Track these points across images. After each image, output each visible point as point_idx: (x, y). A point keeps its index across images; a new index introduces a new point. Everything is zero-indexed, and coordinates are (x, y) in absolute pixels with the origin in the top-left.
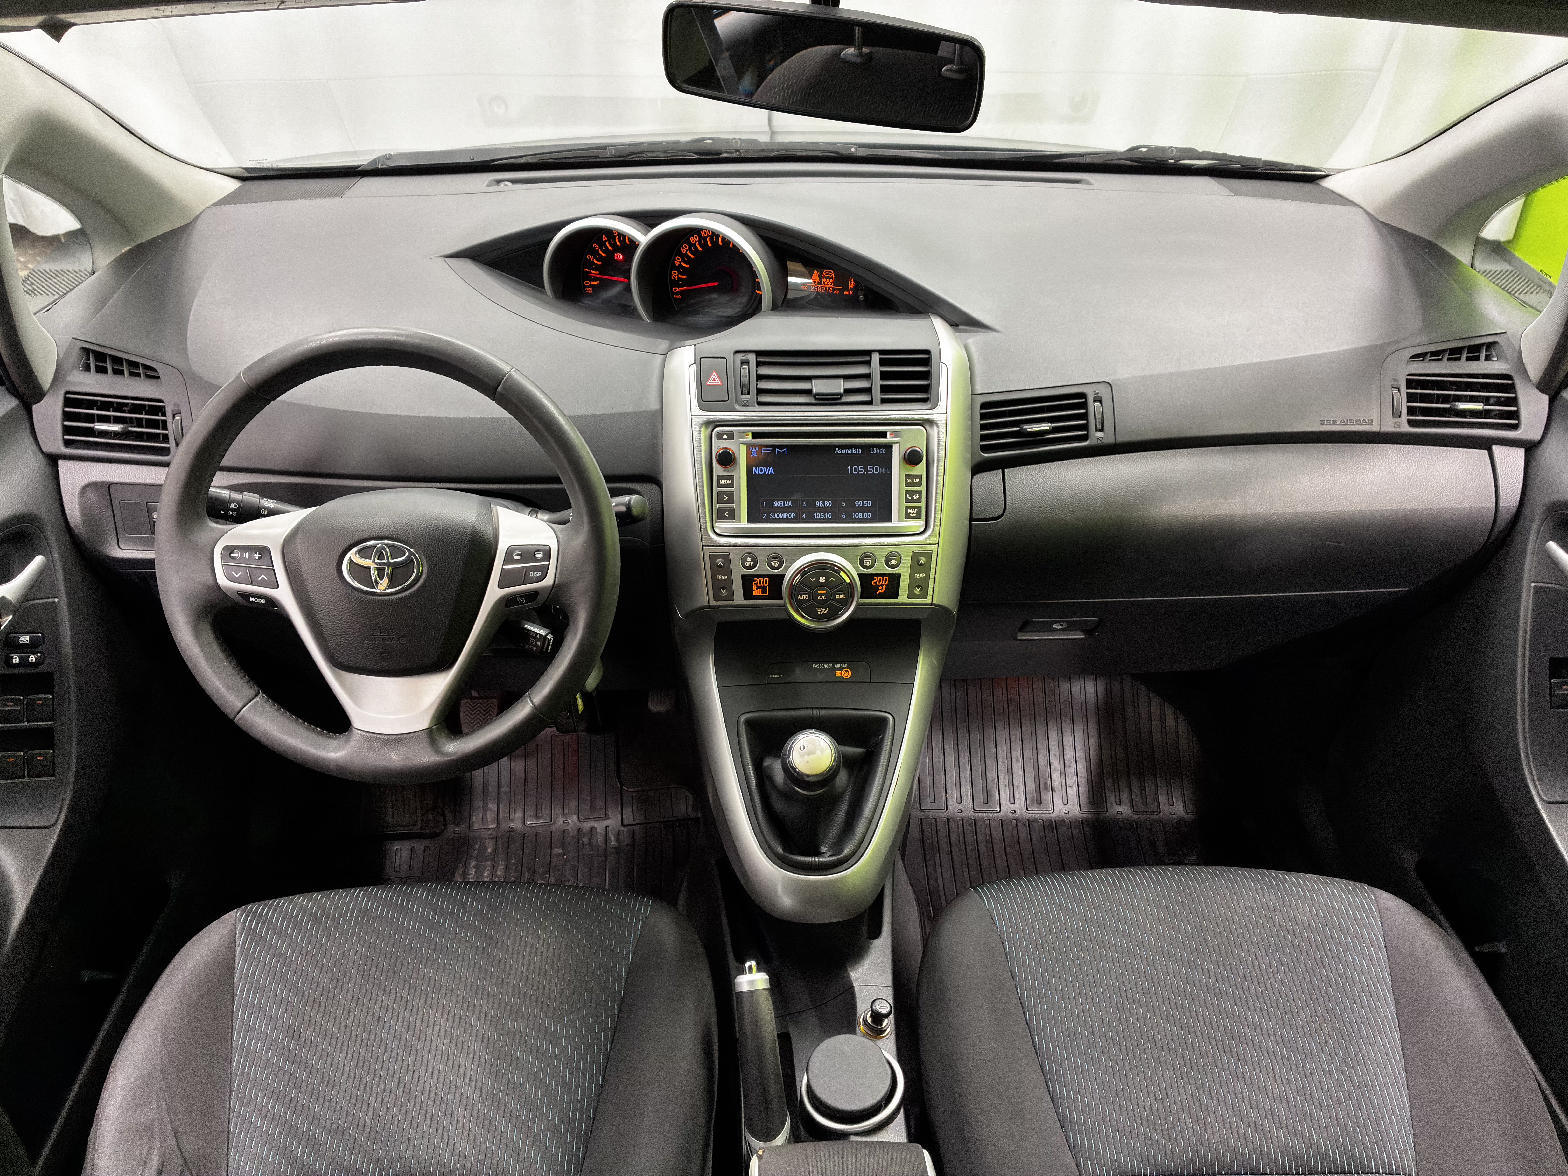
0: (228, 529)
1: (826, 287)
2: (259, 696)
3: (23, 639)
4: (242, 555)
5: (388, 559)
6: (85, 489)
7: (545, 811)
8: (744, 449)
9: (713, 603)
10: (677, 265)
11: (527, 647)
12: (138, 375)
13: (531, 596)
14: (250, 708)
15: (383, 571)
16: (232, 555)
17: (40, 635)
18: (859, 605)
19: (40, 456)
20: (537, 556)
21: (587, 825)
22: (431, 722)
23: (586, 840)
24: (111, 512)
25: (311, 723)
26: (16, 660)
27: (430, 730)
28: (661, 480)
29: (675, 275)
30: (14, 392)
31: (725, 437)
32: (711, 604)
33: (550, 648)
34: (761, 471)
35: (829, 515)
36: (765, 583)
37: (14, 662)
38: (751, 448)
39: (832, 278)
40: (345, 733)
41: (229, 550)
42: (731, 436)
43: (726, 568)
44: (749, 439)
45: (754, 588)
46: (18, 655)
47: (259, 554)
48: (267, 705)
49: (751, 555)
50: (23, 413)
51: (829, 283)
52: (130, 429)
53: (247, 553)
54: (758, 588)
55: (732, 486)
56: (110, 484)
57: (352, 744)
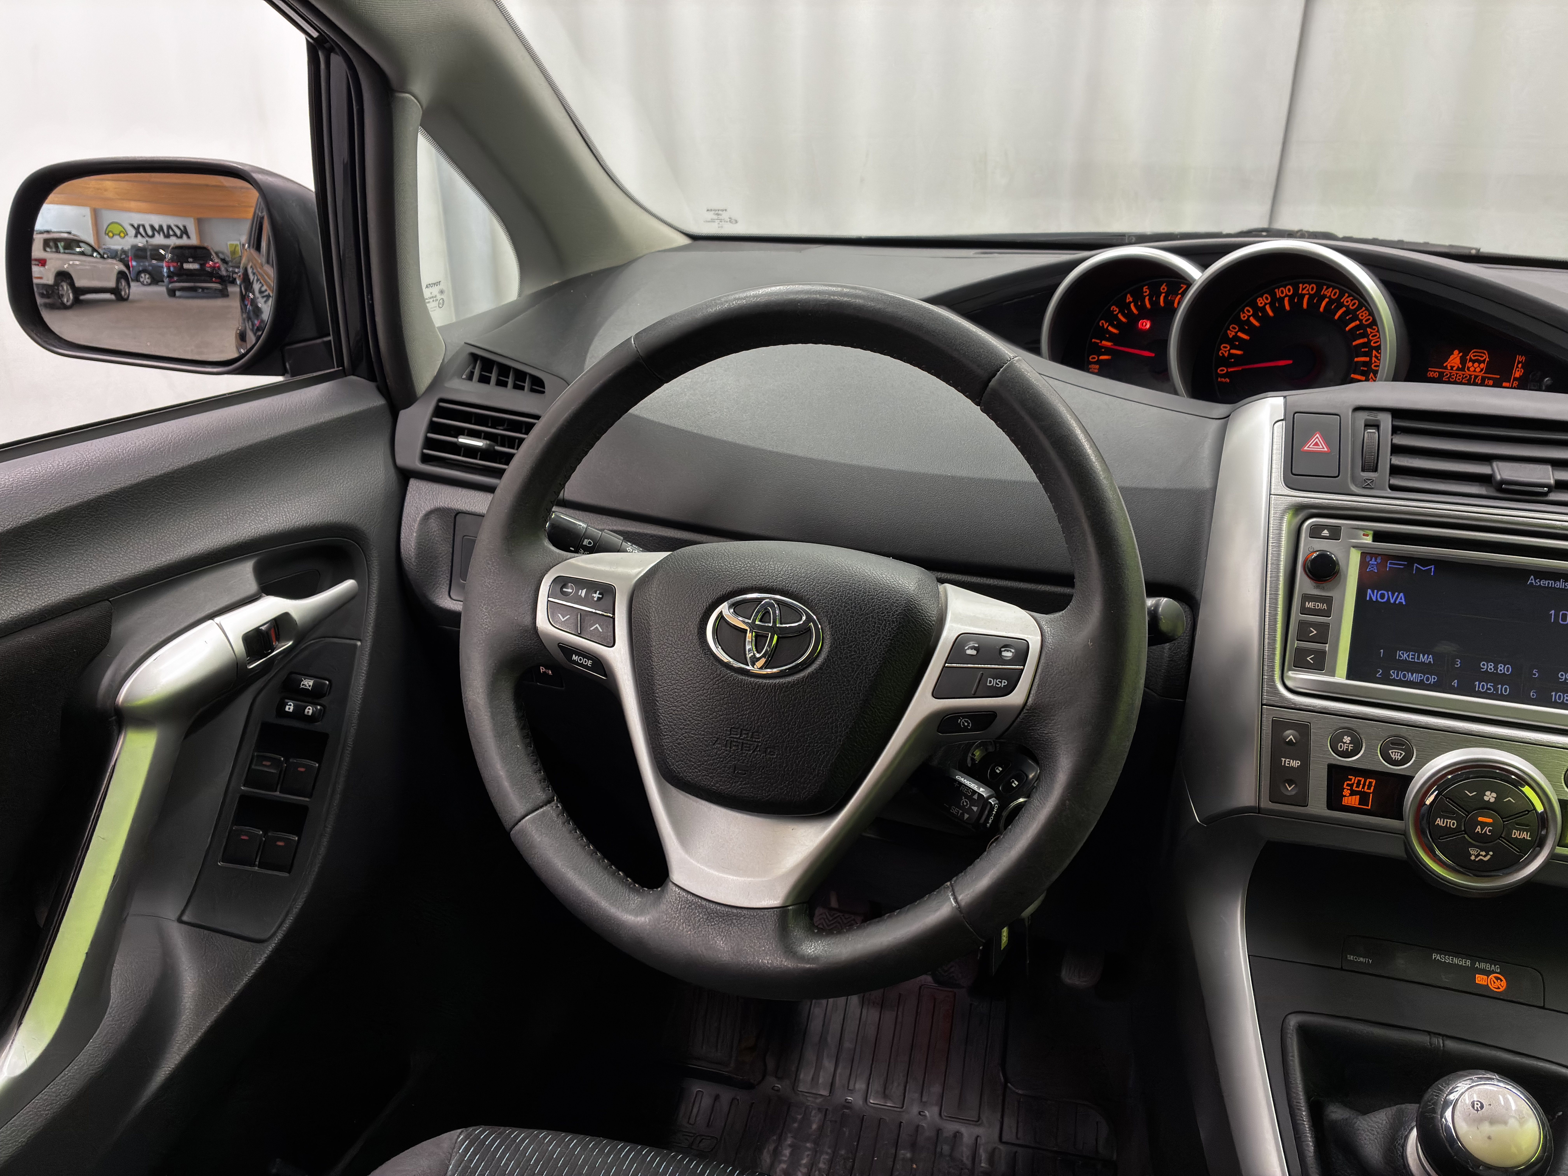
0: (569, 557)
1: (1470, 375)
2: (553, 804)
3: (306, 683)
4: (577, 592)
5: (775, 622)
6: (428, 515)
7: (896, 1089)
8: (1355, 558)
9: (1266, 804)
10: (1231, 336)
11: (954, 810)
12: (522, 388)
13: (984, 718)
14: (534, 819)
15: (764, 639)
16: (564, 590)
17: (327, 682)
18: (1553, 856)
19: (392, 471)
20: (1004, 654)
21: (951, 1127)
22: (788, 897)
23: (946, 1149)
24: (451, 549)
25: (612, 862)
26: (290, 708)
27: (782, 910)
28: (1198, 596)
29: (1225, 350)
30: (384, 390)
31: (1326, 533)
32: (1262, 806)
33: (990, 821)
34: (1382, 596)
35: (1505, 689)
36: (1369, 786)
37: (287, 709)
38: (1368, 559)
39: (1484, 361)
40: (657, 888)
41: (561, 582)
42: (1335, 533)
43: (1301, 749)
44: (1368, 540)
45: (1346, 792)
46: (294, 702)
47: (599, 594)
48: (560, 821)
49: (1349, 731)
50: (388, 417)
51: (1478, 370)
52: (498, 448)
53: (584, 591)
54: (1353, 793)
55: (1327, 613)
56: (458, 513)
57: (663, 907)
